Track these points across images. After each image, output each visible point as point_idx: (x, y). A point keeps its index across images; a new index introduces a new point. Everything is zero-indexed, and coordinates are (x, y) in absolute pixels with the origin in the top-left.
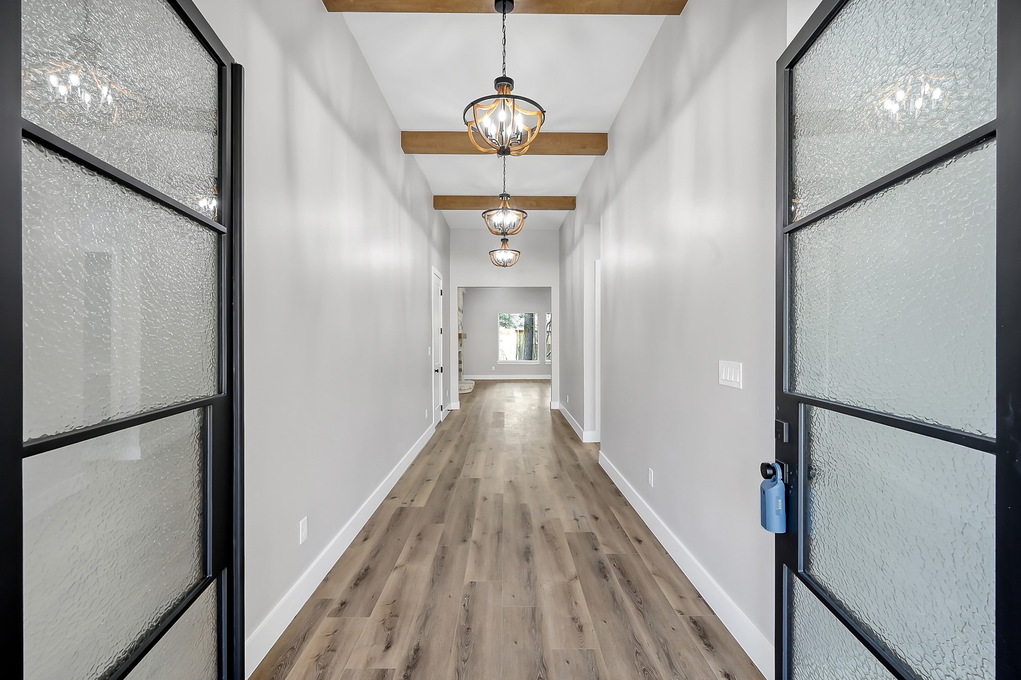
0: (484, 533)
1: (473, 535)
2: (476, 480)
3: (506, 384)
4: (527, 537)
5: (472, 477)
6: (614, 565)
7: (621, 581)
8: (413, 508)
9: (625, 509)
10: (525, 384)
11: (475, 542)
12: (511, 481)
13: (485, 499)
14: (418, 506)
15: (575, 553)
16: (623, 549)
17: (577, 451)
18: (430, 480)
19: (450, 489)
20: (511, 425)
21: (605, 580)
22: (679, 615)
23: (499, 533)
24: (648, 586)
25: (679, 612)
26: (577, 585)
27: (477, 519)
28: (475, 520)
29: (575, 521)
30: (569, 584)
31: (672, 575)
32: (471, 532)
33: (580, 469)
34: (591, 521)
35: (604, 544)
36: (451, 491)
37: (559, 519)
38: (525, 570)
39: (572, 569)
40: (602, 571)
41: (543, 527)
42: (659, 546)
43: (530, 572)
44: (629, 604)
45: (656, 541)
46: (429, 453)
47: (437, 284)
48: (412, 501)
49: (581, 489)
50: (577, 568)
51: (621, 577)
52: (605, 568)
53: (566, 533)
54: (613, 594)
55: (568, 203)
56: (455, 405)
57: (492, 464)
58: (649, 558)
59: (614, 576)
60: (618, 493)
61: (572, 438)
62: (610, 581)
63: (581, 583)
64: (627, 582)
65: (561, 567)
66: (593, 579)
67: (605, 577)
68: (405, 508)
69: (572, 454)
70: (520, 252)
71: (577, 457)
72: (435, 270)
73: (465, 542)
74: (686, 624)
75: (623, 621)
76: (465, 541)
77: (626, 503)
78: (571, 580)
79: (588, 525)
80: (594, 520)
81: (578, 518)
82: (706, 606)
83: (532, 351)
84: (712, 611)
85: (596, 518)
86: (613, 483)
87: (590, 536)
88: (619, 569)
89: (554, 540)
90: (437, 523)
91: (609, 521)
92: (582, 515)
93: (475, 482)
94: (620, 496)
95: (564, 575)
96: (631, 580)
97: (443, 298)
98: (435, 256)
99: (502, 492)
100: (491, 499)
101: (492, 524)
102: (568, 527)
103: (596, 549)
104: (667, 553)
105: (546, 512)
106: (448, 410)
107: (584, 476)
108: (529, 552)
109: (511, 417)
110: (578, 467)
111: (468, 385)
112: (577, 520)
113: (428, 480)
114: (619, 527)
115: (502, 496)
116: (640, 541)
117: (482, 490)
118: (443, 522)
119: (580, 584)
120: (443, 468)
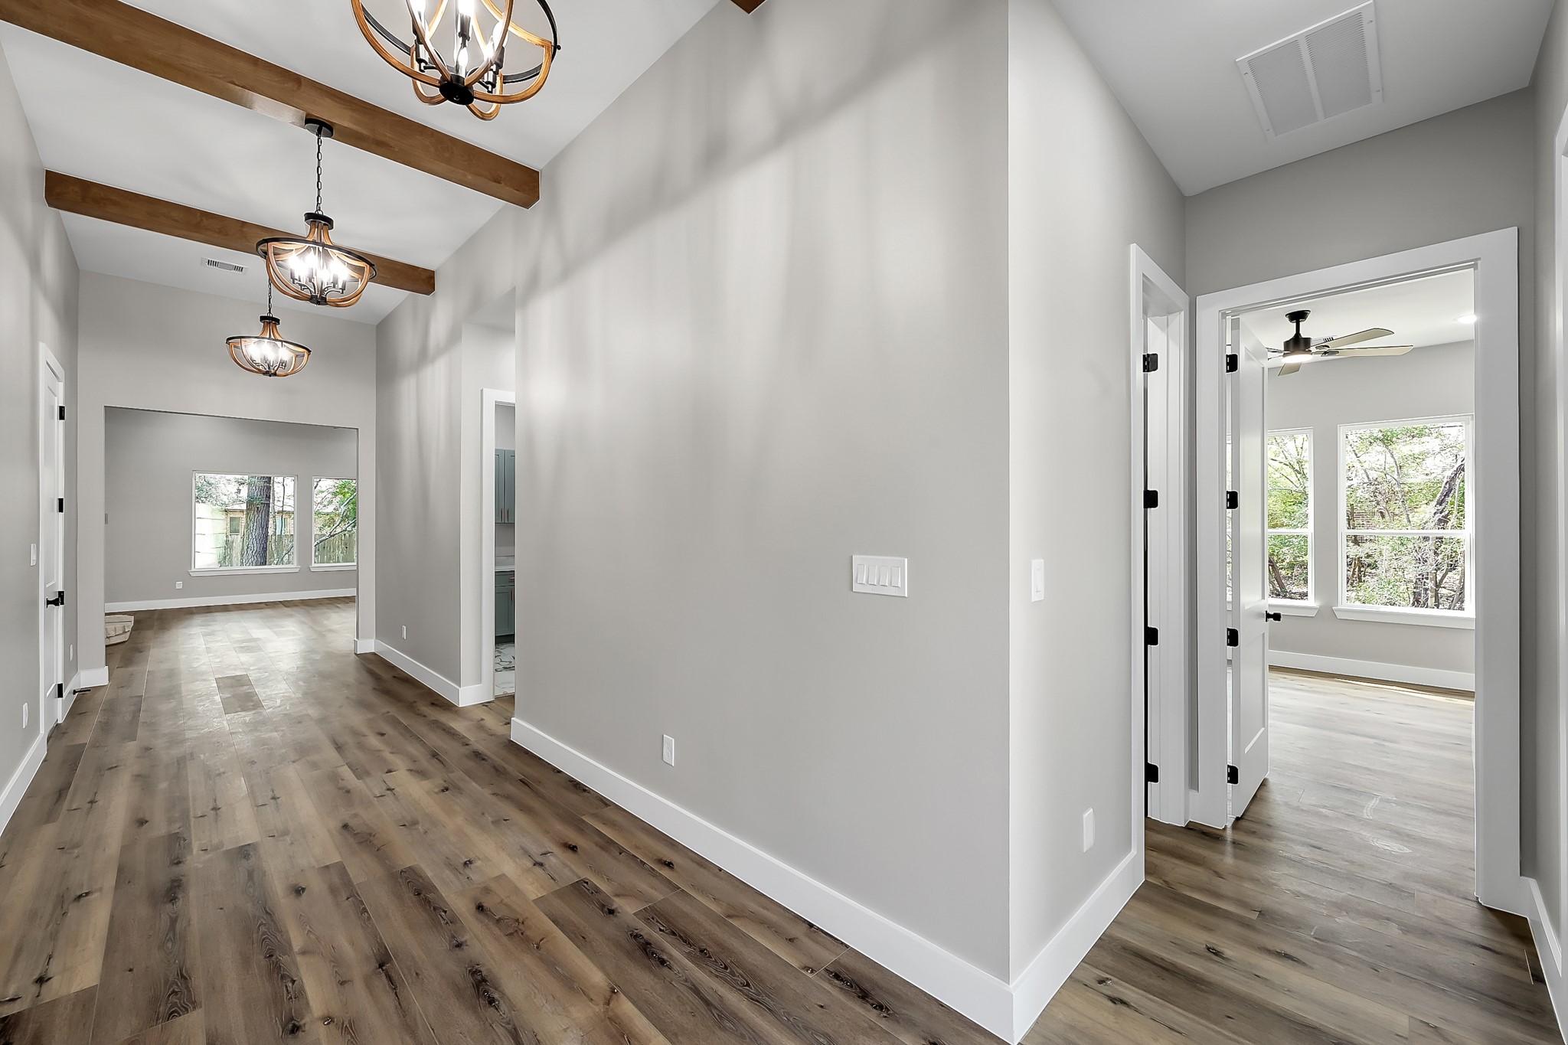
0: (342, 983)
1: (311, 1003)
2: (245, 852)
3: (219, 616)
4: (459, 945)
5: (229, 846)
6: (661, 930)
7: (688, 955)
8: (53, 1004)
9: (607, 812)
10: (269, 612)
11: (329, 1019)
12: (345, 826)
13: (299, 891)
14: (73, 990)
15: (580, 939)
16: (657, 894)
17: (459, 726)
18: (87, 894)
19: (173, 900)
20: (279, 701)
21: (666, 970)
22: (808, 974)
23: (383, 962)
24: (735, 944)
25: (807, 968)
26: (626, 1007)
27: (304, 953)
28: (299, 959)
29: (538, 869)
30: (610, 1013)
31: (753, 906)
32: (300, 994)
33: (483, 759)
34: (567, 856)
35: (617, 895)
36: (180, 903)
37: (504, 875)
38: (500, 1031)
39: (597, 978)
40: (646, 951)
41: (480, 908)
42: (702, 863)
43: (515, 1029)
44: (734, 1000)
45: (691, 854)
46: (50, 817)
47: (52, 393)
48: (41, 980)
49: (508, 798)
50: (602, 968)
51: (688, 949)
52: (650, 944)
53: (533, 901)
54: (696, 990)
55: (421, 281)
56: (95, 676)
57: (274, 798)
58: (702, 890)
59: (675, 952)
60: (577, 786)
61: (433, 704)
62: (675, 967)
63: (630, 999)
64: (702, 955)
65: (572, 984)
66: (644, 979)
67: (662, 962)
68: (18, 1016)
69: (452, 734)
70: (309, 351)
71: (464, 737)
72: (47, 354)
73: (300, 1033)
74: (830, 986)
75: (748, 1040)
76: (295, 1029)
77: (605, 803)
78: (608, 1004)
79: (569, 869)
80: (570, 853)
81: (539, 859)
82: (829, 938)
83: (265, 549)
84: (842, 943)
85: (573, 848)
86: (559, 772)
87: (581, 889)
88: (674, 934)
89: (521, 927)
90: (172, 1014)
91: (597, 845)
92: (544, 851)
93: (247, 856)
94: (585, 791)
95: (588, 996)
96: (704, 946)
97: (66, 427)
98: (48, 322)
99: (336, 858)
100: (316, 885)
101: (352, 946)
102: (532, 888)
103: (611, 912)
104: (720, 870)
105: (467, 871)
106: (75, 692)
107: (499, 771)
108: (484, 980)
109: (270, 684)
110: (478, 755)
111: (121, 625)
112: (541, 865)
113: (80, 896)
114: (621, 851)
115: (341, 869)
116: (669, 865)
117: (276, 868)
118: (195, 1005)
119: (630, 1003)
120: (123, 847)
